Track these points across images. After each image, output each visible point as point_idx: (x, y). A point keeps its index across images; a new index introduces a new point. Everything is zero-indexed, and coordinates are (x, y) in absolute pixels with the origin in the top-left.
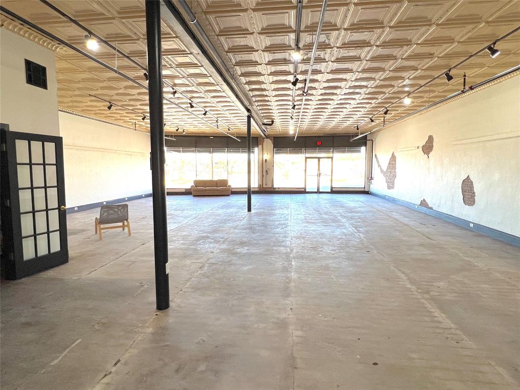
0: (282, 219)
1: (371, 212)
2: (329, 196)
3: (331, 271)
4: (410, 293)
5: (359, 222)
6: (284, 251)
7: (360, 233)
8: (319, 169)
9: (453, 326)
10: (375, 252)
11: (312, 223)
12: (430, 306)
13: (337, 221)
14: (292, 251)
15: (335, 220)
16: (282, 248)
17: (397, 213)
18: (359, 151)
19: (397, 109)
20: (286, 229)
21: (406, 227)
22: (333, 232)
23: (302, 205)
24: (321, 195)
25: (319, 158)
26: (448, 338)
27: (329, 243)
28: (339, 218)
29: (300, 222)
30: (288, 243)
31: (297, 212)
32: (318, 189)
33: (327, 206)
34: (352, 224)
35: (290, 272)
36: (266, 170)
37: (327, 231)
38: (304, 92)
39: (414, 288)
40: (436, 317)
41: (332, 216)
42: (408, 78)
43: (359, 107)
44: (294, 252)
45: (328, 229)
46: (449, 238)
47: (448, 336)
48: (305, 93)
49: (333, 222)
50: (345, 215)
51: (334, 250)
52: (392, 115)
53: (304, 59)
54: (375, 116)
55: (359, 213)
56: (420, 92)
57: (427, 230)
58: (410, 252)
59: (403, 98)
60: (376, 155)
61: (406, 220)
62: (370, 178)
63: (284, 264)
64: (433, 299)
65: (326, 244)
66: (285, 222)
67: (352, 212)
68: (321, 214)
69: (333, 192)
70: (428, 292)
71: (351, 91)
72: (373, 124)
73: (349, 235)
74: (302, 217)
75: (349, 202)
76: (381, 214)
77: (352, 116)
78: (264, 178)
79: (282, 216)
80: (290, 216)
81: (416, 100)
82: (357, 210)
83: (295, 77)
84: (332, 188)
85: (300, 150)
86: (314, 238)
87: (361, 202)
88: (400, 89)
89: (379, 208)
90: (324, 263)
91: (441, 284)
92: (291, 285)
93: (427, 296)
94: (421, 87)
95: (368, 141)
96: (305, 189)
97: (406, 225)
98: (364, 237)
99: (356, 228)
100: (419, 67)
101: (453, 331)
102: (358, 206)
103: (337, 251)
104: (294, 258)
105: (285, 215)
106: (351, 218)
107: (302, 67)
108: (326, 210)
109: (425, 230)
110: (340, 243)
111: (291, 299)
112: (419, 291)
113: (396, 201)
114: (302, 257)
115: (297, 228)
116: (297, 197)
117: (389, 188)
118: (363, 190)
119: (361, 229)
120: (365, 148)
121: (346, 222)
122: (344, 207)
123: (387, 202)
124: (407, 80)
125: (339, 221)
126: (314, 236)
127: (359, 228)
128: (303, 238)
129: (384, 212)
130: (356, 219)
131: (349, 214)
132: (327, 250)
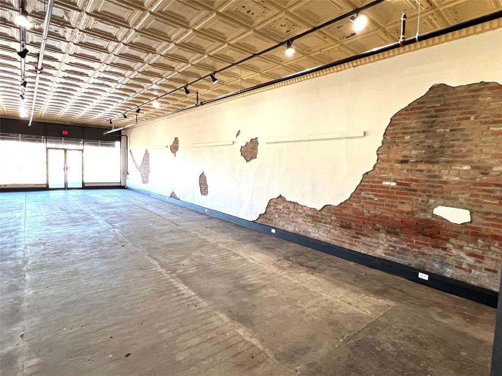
0: (11, 224)
1: (126, 206)
2: (80, 192)
3: (81, 275)
4: (161, 276)
5: (114, 218)
6: (13, 266)
7: (115, 228)
8: (65, 162)
9: (193, 294)
10: (130, 244)
11: (57, 224)
12: (176, 283)
13: (90, 219)
14: (25, 262)
15: (87, 218)
16: (9, 262)
17: (151, 205)
18: (113, 146)
19: (148, 109)
20: (17, 236)
21: (158, 217)
22: (84, 232)
23: (44, 204)
24: (69, 191)
25: (65, 150)
26: (189, 305)
27: (79, 244)
28: (92, 215)
29: (39, 225)
30: (20, 254)
31: (34, 214)
32: (66, 184)
33: (77, 204)
34: (106, 221)
35: (23, 290)
37: (77, 231)
38: (36, 68)
39: (163, 271)
40: (181, 290)
41: (83, 214)
42: (156, 83)
43: (111, 101)
44: (29, 263)
45: (77, 230)
46: (191, 223)
47: (189, 303)
48: (39, 70)
49: (85, 220)
50: (99, 212)
51: (84, 251)
52: (144, 115)
53: (34, 28)
54: (128, 113)
55: (115, 208)
56: (165, 98)
57: (176, 218)
58: (161, 240)
59: (153, 100)
60: (130, 151)
61: (159, 211)
62: (125, 173)
63: (11, 281)
64: (179, 276)
65: (75, 247)
66: (17, 227)
67: (107, 208)
68: (69, 213)
69: (85, 187)
70: (174, 271)
71: (101, 82)
72: (127, 120)
73: (103, 232)
74: (43, 219)
75: (104, 198)
76: (137, 207)
77: (104, 109)
79: (11, 220)
80: (23, 220)
81: (164, 105)
82: (113, 205)
83: (23, 46)
84: (83, 184)
85: (38, 138)
86: (59, 241)
87: (117, 197)
88: (149, 92)
89: (135, 202)
90: (71, 268)
91: (186, 262)
92: (22, 305)
93: (174, 275)
94: (167, 94)
95: (122, 137)
96: (47, 185)
97: (159, 216)
98: (120, 232)
99: (111, 224)
100: (164, 76)
101: (193, 298)
102: (113, 201)
103: (89, 251)
104: (28, 270)
105: (15, 219)
106: (106, 214)
107: (31, 37)
108: (75, 208)
109: (173, 218)
110: (92, 242)
111: (21, 323)
112: (169, 272)
113: (150, 194)
114: (41, 267)
115: (34, 233)
116: (36, 196)
117: (144, 182)
118: (119, 184)
119: (115, 225)
120: (119, 142)
121: (100, 219)
122: (97, 203)
123: (142, 195)
124: (155, 85)
125: (92, 219)
126: (59, 239)
127: (114, 223)
128: (44, 244)
129: (139, 205)
130: (111, 215)
131: (102, 211)
132: (75, 252)
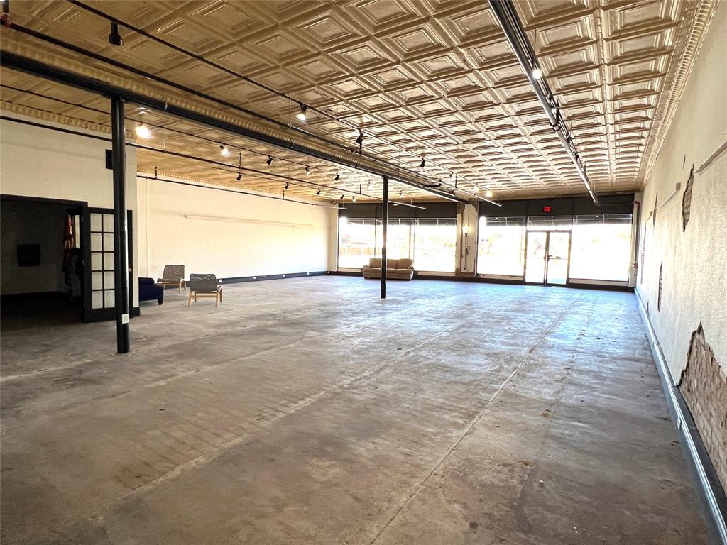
2: (563, 291)
8: (547, 249)
24: (549, 289)
25: (548, 232)
32: (546, 279)
36: (466, 249)
62: (633, 265)
69: (570, 285)
78: (463, 259)
84: (568, 279)
95: (635, 204)
96: (524, 277)
118: (625, 285)
120: (632, 215)
